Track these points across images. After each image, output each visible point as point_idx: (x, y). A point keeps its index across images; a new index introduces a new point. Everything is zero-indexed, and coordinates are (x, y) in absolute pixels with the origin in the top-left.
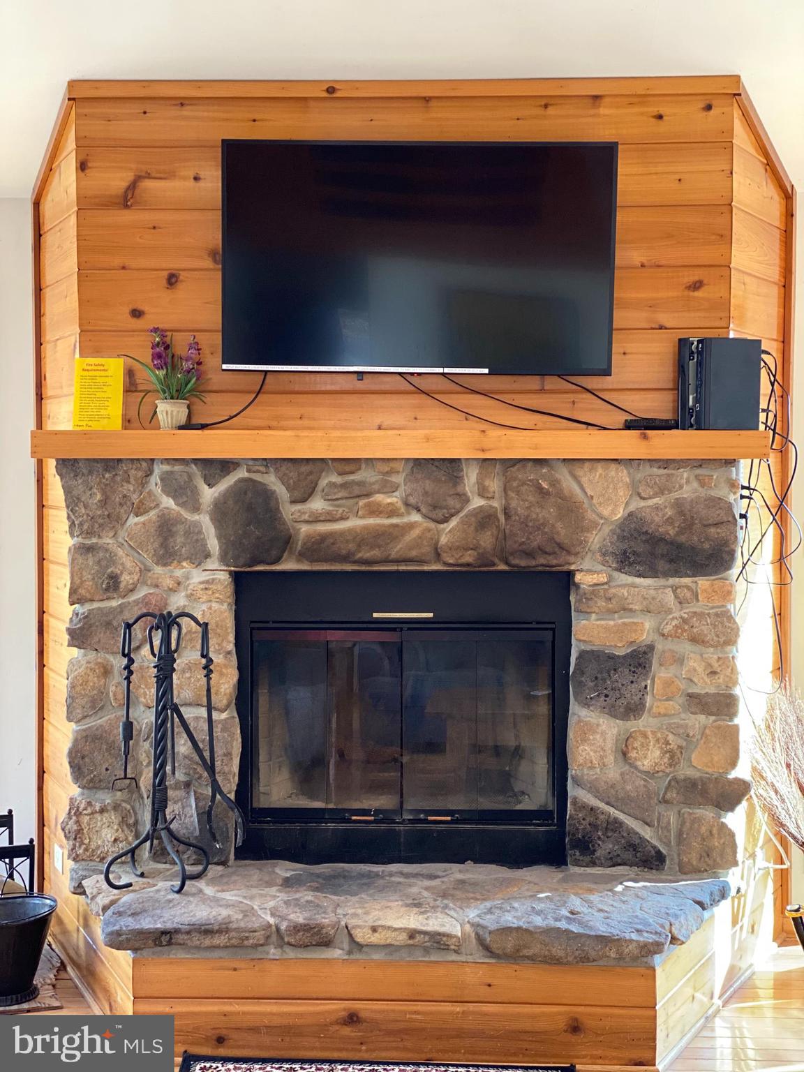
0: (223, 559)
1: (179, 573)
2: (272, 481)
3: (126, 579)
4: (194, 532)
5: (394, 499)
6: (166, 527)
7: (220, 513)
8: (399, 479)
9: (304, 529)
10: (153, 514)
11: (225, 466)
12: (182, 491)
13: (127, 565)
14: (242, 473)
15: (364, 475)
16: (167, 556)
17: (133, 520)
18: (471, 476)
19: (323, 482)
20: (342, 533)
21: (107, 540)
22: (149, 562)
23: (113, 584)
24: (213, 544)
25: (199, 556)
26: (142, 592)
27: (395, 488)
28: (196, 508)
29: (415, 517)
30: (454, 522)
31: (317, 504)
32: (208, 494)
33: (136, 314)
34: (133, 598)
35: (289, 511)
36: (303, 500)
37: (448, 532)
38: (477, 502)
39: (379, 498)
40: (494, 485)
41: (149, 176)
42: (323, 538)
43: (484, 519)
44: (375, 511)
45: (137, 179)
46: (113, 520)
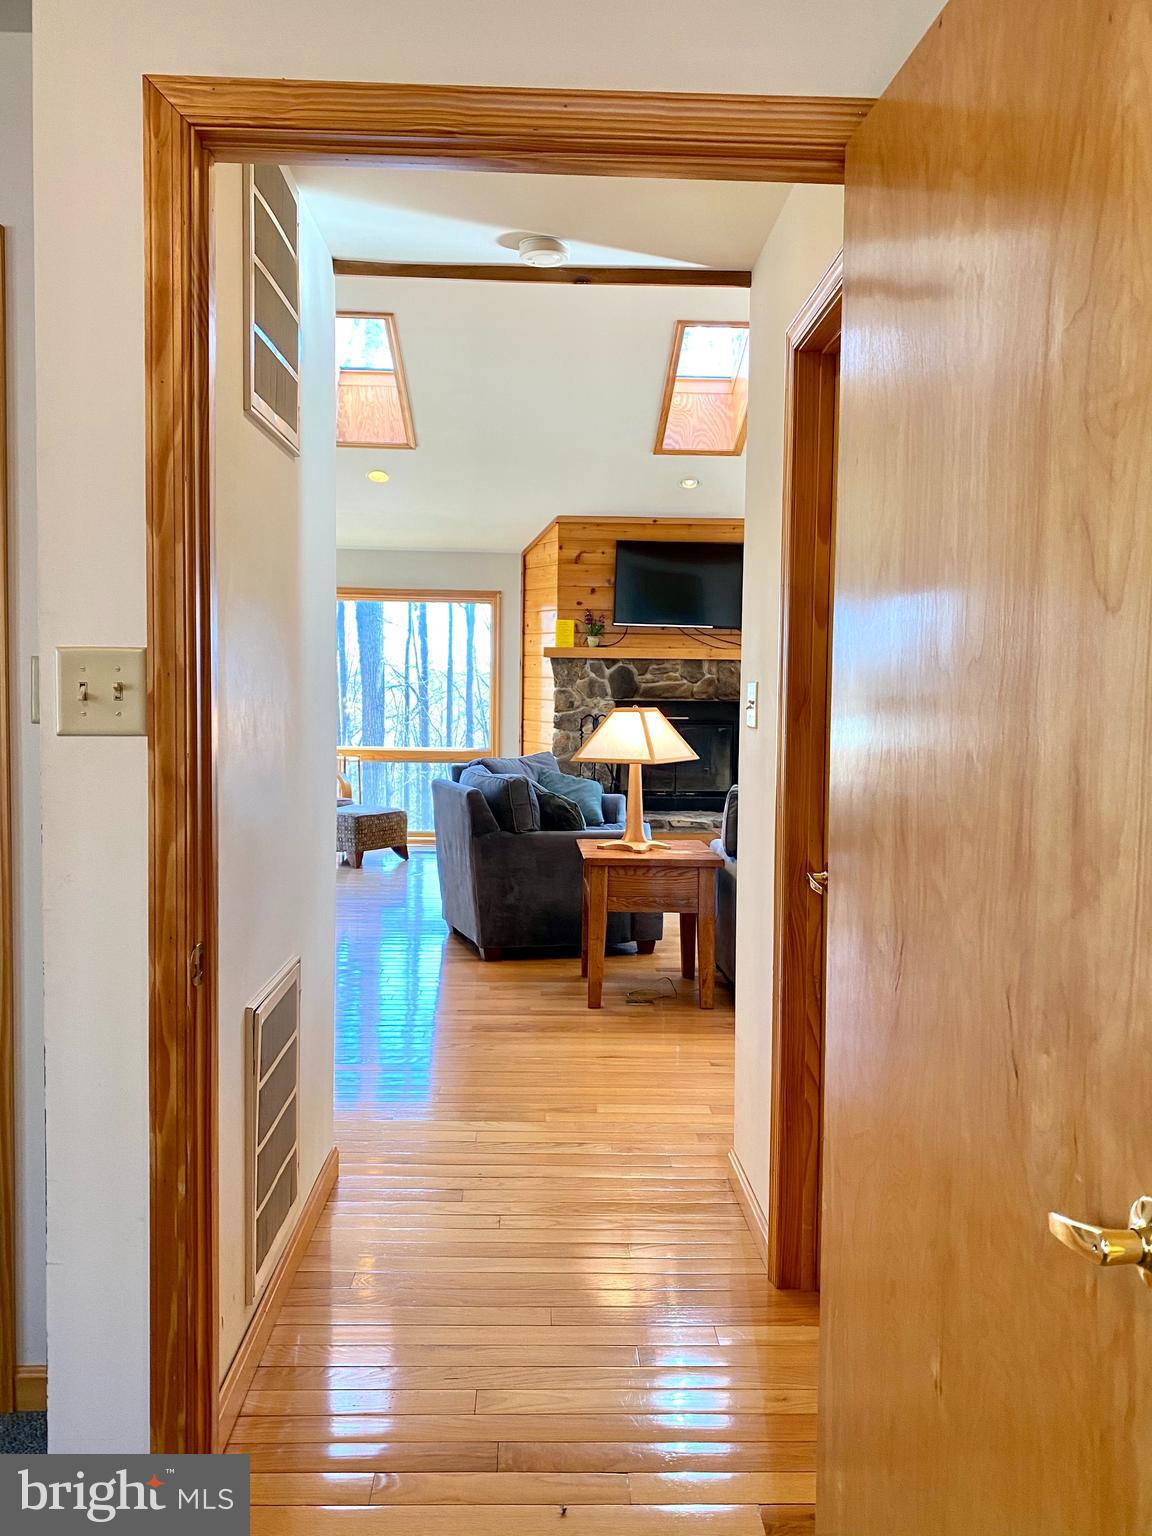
0: (613, 696)
1: (595, 701)
2: (631, 667)
3: (576, 704)
4: (602, 686)
5: (677, 674)
6: (592, 683)
7: (612, 678)
8: (679, 667)
9: (643, 685)
10: (586, 679)
11: (614, 661)
12: (597, 670)
13: (577, 699)
14: (621, 664)
15: (666, 665)
16: (591, 695)
17: (579, 681)
18: (706, 666)
19: (651, 668)
20: (656, 687)
21: (570, 689)
22: (585, 697)
23: (571, 705)
24: (609, 690)
25: (604, 695)
26: (582, 708)
27: (677, 670)
28: (603, 677)
29: (685, 681)
30: (699, 683)
31: (648, 676)
32: (608, 672)
33: (579, 603)
34: (578, 710)
35: (638, 678)
36: (643, 674)
37: (696, 687)
38: (708, 676)
39: (671, 674)
40: (714, 670)
41: (585, 552)
42: (651, 688)
43: (710, 682)
44: (670, 679)
45: (581, 553)
46: (571, 681)
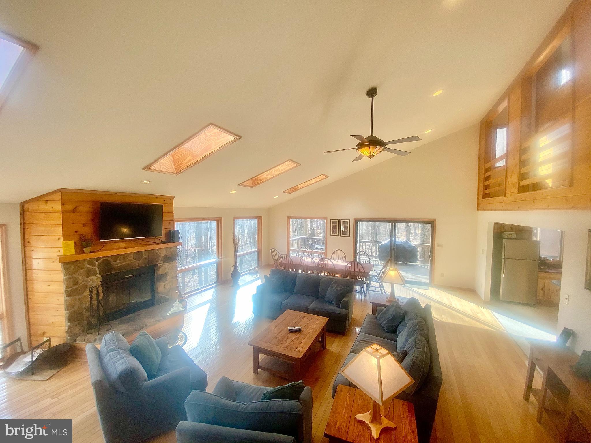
0: (100, 274)
1: (91, 278)
2: (110, 259)
3: (80, 282)
4: (95, 270)
5: (131, 259)
6: (89, 270)
8: (132, 255)
9: (116, 266)
10: (85, 269)
11: (100, 258)
12: (91, 264)
14: (104, 259)
16: (88, 276)
17: (81, 271)
19: (119, 258)
20: (123, 265)
21: (75, 275)
22: (85, 277)
23: (77, 283)
24: (98, 272)
25: (95, 274)
26: (83, 283)
28: (94, 266)
29: (135, 261)
31: (118, 261)
32: (97, 263)
33: (76, 232)
35: (112, 263)
36: (115, 261)
37: (140, 262)
38: (144, 257)
40: (147, 254)
41: (79, 206)
42: (119, 267)
43: (146, 259)
44: (128, 261)
45: (76, 207)
46: (76, 272)
